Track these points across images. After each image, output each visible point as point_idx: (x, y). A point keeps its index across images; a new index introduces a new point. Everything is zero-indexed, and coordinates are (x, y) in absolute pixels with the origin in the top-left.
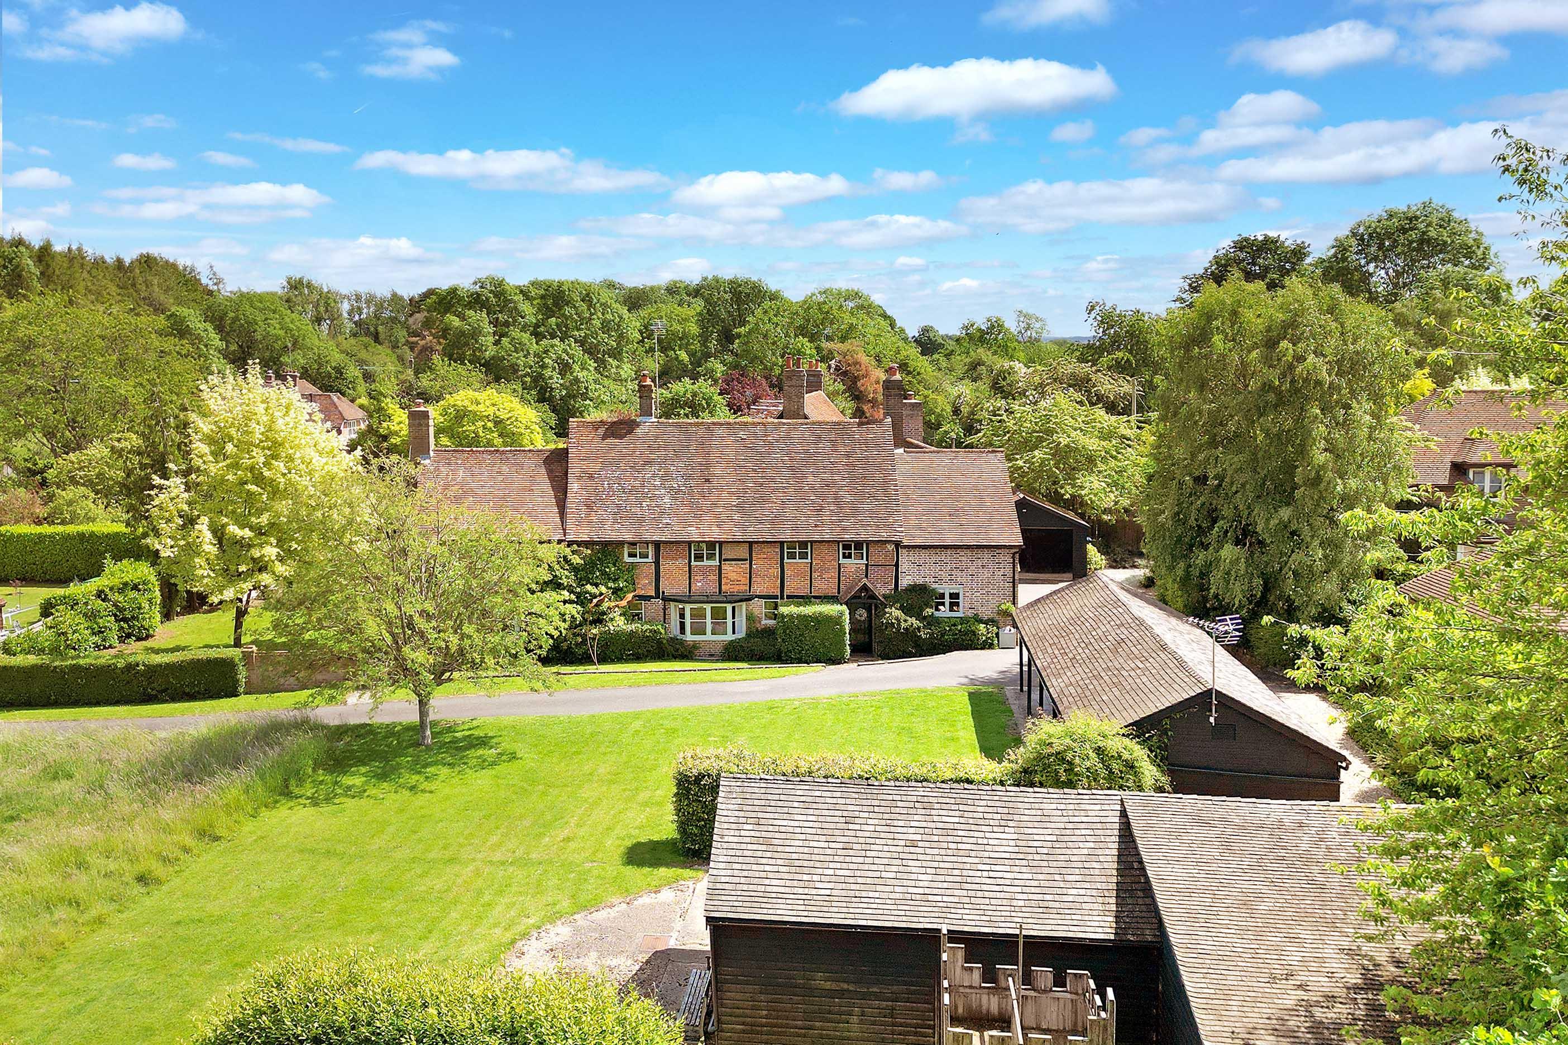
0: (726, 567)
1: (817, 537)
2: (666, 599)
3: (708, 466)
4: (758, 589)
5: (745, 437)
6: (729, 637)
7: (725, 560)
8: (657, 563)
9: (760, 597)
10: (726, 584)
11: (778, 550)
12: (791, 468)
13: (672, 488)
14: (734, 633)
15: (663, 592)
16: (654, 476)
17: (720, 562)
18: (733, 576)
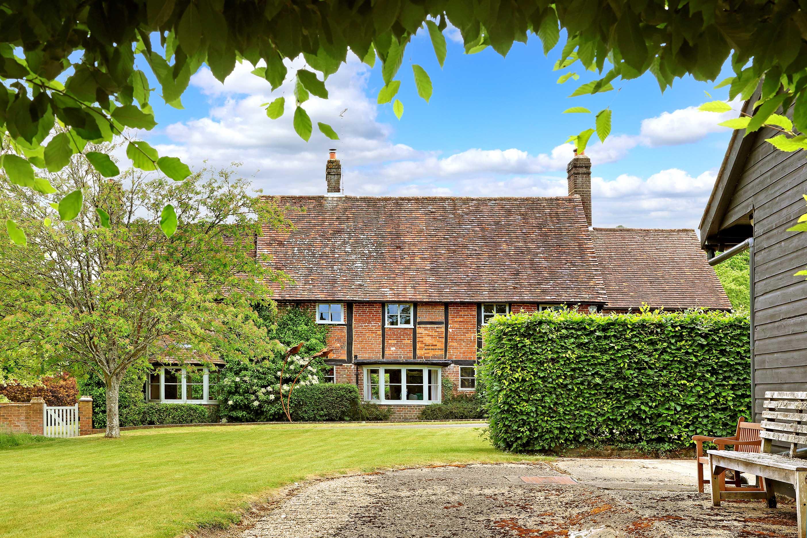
0: (420, 330)
1: (516, 299)
2: (360, 364)
3: (398, 235)
4: (454, 354)
5: (434, 210)
6: (425, 402)
7: (420, 323)
8: (349, 325)
9: (457, 363)
10: (421, 348)
11: (475, 313)
12: (484, 238)
13: (363, 255)
14: (430, 399)
15: (356, 357)
16: (345, 243)
17: (415, 325)
18: (428, 340)
